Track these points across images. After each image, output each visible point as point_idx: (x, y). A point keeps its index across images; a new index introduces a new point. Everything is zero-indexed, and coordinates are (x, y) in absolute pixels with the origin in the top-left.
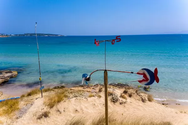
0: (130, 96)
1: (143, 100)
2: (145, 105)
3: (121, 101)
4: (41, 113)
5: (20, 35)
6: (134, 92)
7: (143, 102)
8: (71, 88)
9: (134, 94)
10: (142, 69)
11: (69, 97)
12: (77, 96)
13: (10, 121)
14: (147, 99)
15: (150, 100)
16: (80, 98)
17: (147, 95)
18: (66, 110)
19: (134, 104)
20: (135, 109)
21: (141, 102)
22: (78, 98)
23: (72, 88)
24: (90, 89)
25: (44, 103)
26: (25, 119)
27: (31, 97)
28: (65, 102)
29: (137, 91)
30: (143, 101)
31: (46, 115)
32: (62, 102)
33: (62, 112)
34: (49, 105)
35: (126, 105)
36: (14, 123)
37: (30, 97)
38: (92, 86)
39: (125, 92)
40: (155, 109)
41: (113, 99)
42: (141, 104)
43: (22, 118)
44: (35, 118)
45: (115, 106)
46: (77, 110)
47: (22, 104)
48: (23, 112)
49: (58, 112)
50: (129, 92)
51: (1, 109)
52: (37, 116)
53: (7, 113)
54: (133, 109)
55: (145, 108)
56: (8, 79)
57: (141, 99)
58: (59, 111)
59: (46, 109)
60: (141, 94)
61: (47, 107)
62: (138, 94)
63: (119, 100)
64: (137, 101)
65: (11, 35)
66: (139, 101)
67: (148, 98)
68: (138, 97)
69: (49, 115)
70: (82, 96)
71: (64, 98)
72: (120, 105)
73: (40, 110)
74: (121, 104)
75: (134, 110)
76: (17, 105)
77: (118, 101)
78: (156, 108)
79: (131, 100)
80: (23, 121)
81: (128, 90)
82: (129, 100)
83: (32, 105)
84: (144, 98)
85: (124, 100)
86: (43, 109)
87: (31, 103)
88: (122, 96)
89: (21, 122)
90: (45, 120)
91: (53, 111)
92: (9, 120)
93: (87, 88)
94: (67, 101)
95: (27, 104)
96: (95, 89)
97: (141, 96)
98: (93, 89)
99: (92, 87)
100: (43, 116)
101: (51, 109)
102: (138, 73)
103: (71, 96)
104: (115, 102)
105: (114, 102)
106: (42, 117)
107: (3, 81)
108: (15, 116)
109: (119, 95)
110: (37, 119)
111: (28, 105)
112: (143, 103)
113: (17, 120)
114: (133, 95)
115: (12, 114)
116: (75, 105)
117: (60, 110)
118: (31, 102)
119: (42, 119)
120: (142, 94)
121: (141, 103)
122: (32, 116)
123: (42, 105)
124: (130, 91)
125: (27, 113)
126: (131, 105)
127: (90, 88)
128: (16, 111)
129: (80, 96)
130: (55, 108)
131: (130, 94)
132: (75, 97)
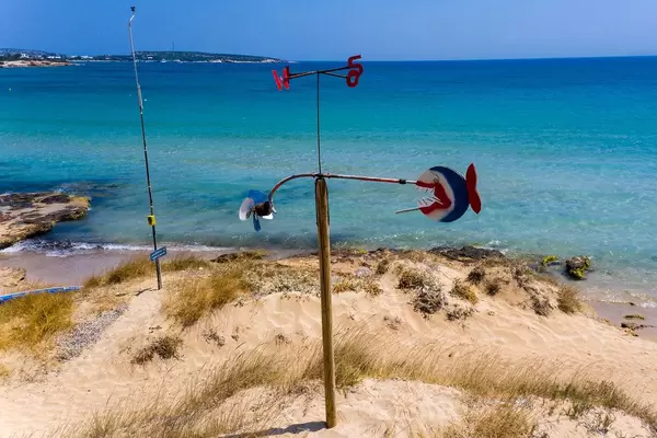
0: (492, 290)
1: (539, 306)
2: (545, 324)
3: (452, 309)
4: (147, 344)
5: (113, 58)
6: (510, 276)
7: (538, 313)
8: (280, 262)
9: (507, 283)
10: (432, 169)
11: (259, 288)
12: (288, 288)
13: (36, 368)
14: (554, 302)
15: (565, 307)
16: (299, 294)
17: (556, 289)
18: (240, 334)
19: (502, 319)
20: (503, 339)
21: (532, 313)
22: (289, 293)
23: (285, 263)
24: (350, 264)
25: (165, 308)
26: (89, 360)
27: (118, 288)
28: (241, 305)
29: (518, 273)
30: (540, 308)
31: (165, 349)
32: (229, 306)
33: (226, 342)
34: (180, 314)
35: (468, 322)
36: (50, 373)
37: (117, 286)
38: (360, 255)
39: (475, 277)
40: (581, 340)
41: (425, 301)
42: (527, 322)
43: (81, 359)
44: (127, 358)
45: (427, 323)
46: (280, 337)
47: (82, 311)
48: (84, 338)
49: (212, 341)
50: (487, 277)
51: (7, 326)
52: (134, 351)
53: (25, 338)
54: (495, 338)
55: (542, 336)
56: (53, 222)
57: (530, 303)
58: (214, 337)
59: (168, 329)
60: (531, 285)
61: (172, 321)
62: (520, 285)
63: (446, 304)
64: (517, 309)
65: (79, 58)
66: (523, 312)
67: (559, 300)
68: (523, 296)
69: (179, 351)
70: (309, 288)
71: (240, 293)
72: (447, 323)
73: (147, 332)
74: (450, 317)
75: (498, 342)
76: (65, 313)
77: (443, 306)
78: (585, 337)
79: (491, 306)
80: (82, 370)
81: (487, 271)
82: (484, 303)
83: (119, 313)
84: (541, 300)
85: (464, 305)
86: (158, 328)
87: (114, 308)
88: (459, 291)
89: (75, 370)
90: (164, 369)
91: (193, 337)
92: (30, 362)
93: (341, 261)
94: (249, 303)
95: (100, 311)
96: (369, 266)
97: (534, 293)
98: (364, 265)
99: (362, 258)
100: (156, 355)
101: (187, 329)
102: (420, 184)
103: (268, 285)
104: (429, 312)
105: (424, 309)
106: (150, 357)
107: (32, 231)
108: (54, 352)
109: (448, 286)
110: (132, 362)
111: (104, 313)
112: (537, 316)
113: (59, 365)
114: (501, 285)
115: (43, 342)
116: (276, 317)
117: (220, 334)
118: (115, 303)
119: (149, 365)
120: (538, 285)
121: (529, 318)
122: (117, 352)
123: (153, 315)
124: (493, 273)
125: (99, 342)
126: (489, 324)
127: (352, 262)
128: (58, 333)
129: (300, 286)
130: (203, 325)
131: (492, 282)
132: (281, 289)
